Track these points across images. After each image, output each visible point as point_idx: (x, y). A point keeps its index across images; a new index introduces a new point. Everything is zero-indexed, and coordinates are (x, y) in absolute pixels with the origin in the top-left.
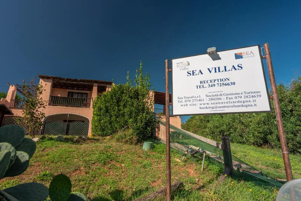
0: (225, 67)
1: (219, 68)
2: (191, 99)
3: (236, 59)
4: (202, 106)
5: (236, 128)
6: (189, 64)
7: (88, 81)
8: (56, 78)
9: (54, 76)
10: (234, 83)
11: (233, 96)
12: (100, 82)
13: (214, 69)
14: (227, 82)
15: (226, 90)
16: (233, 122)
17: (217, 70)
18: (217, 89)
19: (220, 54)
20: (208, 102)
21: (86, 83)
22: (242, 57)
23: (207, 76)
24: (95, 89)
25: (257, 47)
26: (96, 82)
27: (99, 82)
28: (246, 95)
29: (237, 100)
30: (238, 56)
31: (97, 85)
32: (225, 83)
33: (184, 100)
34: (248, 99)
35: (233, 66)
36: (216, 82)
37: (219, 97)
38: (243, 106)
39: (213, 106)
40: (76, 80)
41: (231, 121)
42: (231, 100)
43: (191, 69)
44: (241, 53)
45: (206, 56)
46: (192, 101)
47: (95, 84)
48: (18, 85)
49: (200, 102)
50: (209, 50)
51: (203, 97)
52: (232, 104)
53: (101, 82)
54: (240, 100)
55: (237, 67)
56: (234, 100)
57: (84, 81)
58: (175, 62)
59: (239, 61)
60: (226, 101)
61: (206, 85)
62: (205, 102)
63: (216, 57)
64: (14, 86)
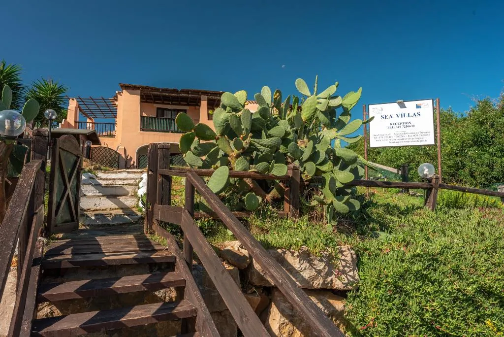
0: (409, 114)
1: (404, 114)
2: (383, 136)
3: (417, 108)
4: (391, 141)
5: (418, 162)
6: (382, 110)
7: (193, 92)
8: (147, 88)
9: (144, 85)
10: (414, 126)
11: (413, 135)
12: (211, 93)
13: (401, 115)
14: (409, 125)
15: (409, 130)
16: (415, 153)
17: (403, 115)
18: (402, 129)
19: (406, 103)
20: (395, 138)
21: (190, 95)
22: (421, 107)
23: (395, 120)
24: (204, 104)
25: (431, 101)
26: (205, 93)
27: (209, 93)
28: (421, 134)
29: (415, 137)
30: (418, 107)
31: (206, 97)
32: (408, 125)
33: (378, 137)
34: (422, 137)
35: (414, 114)
36: (402, 124)
37: (403, 135)
38: (418, 141)
39: (398, 141)
40: (175, 91)
41: (412, 152)
42: (411, 138)
43: (383, 114)
44: (420, 104)
45: (396, 104)
46: (384, 137)
47: (203, 97)
48: (80, 99)
49: (390, 139)
50: (399, 101)
51: (392, 135)
52: (412, 140)
53: (213, 93)
54: (417, 137)
55: (416, 115)
56: (413, 137)
57: (187, 92)
58: (371, 107)
59: (419, 110)
60: (407, 138)
61: (395, 126)
62: (393, 138)
63: (402, 106)
64: (75, 100)
